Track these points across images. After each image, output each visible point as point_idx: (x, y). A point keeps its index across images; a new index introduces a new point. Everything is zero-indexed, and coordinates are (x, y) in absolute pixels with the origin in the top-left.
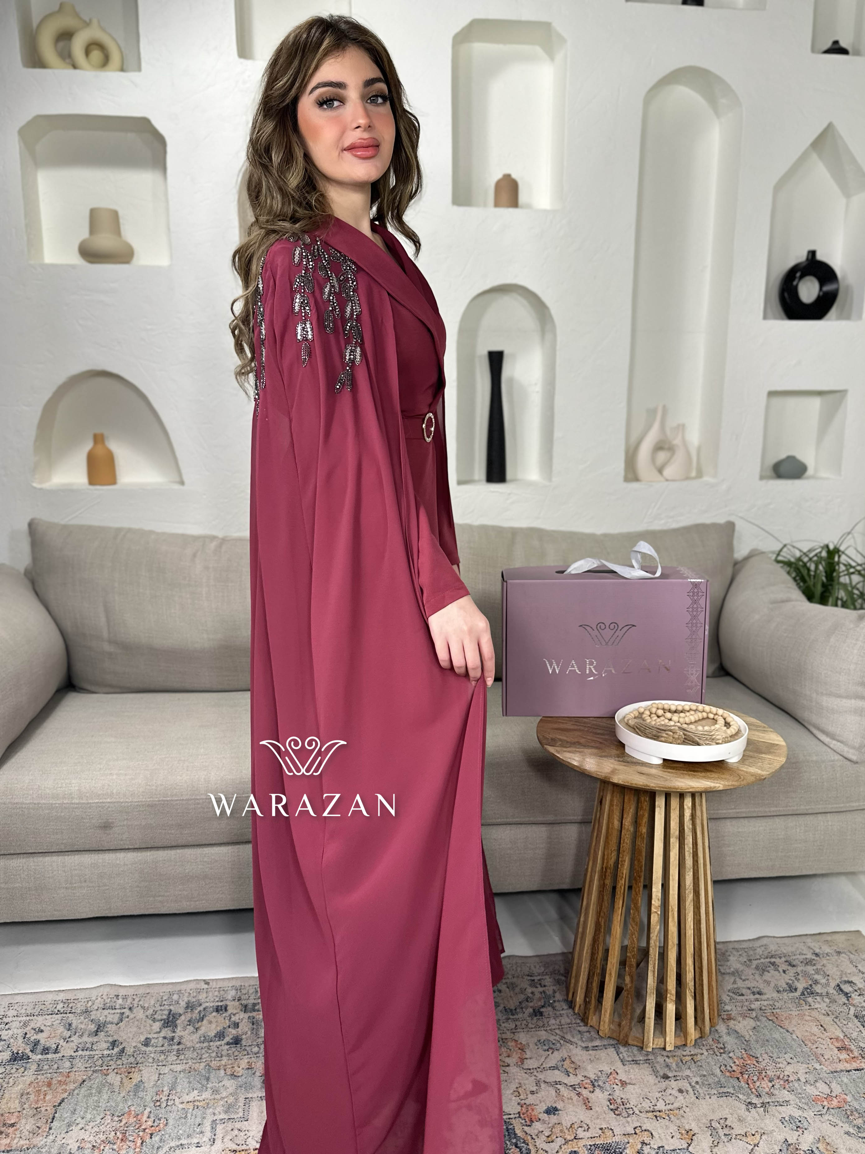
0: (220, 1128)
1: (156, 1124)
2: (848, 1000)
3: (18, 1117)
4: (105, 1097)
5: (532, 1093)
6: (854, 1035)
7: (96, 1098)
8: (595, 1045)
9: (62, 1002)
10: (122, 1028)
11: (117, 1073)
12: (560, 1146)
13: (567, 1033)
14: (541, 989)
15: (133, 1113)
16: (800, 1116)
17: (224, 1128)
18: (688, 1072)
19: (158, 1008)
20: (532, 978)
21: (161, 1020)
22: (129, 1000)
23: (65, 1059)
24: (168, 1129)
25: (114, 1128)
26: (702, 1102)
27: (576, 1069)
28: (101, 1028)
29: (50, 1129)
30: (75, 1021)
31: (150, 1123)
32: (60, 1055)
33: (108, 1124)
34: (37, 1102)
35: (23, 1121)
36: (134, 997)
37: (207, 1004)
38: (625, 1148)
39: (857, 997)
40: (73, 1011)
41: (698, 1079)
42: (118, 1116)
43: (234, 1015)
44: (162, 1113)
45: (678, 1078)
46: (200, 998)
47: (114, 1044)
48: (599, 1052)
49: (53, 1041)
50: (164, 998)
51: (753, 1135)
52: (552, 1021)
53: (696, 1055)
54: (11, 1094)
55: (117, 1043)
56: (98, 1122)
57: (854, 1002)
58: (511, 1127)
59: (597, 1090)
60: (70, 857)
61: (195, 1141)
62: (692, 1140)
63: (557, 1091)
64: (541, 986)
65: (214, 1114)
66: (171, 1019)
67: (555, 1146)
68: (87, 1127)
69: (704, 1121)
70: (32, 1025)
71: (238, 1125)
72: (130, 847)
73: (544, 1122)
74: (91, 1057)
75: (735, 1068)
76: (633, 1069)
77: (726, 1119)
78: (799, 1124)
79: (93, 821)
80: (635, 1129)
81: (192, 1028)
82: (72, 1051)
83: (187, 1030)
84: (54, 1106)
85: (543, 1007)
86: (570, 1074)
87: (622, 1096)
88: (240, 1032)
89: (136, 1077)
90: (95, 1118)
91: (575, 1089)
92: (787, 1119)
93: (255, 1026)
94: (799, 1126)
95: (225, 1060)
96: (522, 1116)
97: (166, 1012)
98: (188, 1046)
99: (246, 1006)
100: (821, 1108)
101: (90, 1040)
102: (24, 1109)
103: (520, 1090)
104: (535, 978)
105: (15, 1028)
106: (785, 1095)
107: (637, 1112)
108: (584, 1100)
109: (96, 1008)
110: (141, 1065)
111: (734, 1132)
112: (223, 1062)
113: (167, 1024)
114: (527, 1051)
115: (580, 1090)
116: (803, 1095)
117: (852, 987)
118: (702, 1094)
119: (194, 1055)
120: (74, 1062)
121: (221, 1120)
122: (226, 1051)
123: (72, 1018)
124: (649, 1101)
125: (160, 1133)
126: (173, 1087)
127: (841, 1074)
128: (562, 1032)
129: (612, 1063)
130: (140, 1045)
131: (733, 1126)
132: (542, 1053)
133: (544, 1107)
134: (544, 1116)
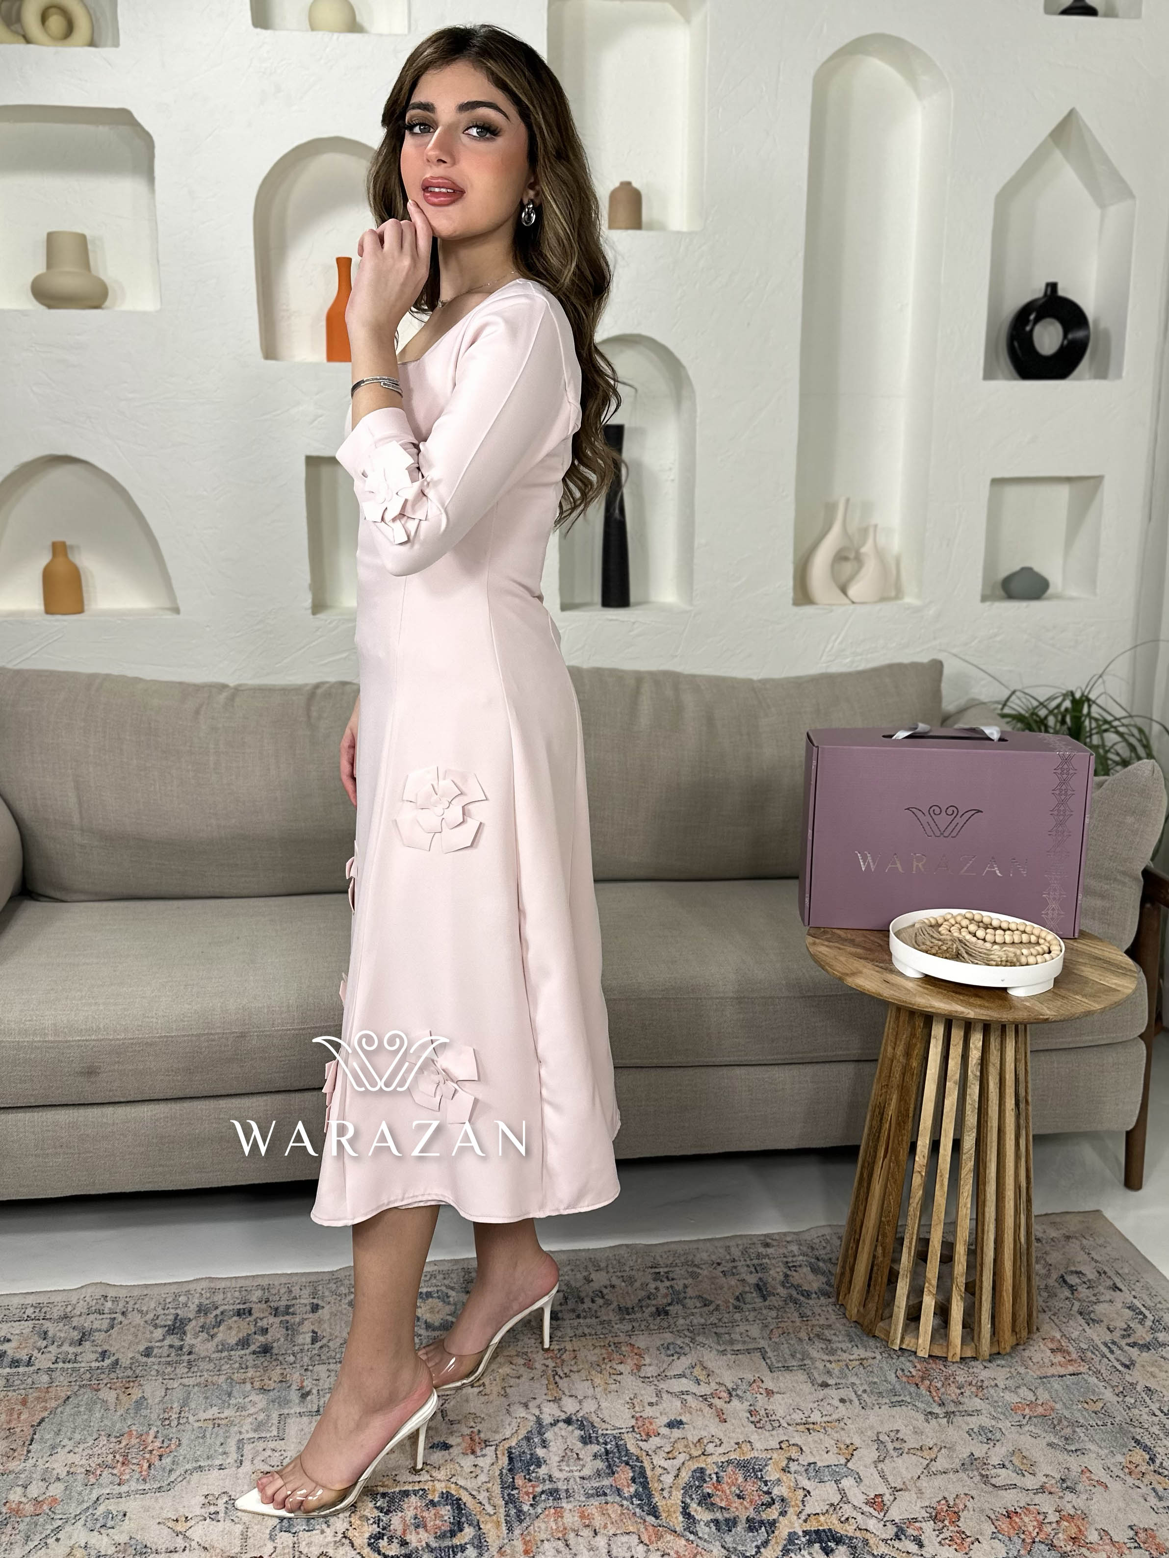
0: (248, 1449)
1: (165, 1445)
2: (1073, 1294)
4: (98, 1415)
5: (651, 1404)
6: (1075, 1334)
7: (86, 1417)
8: (736, 1349)
9: (32, 1306)
10: (114, 1336)
11: (110, 1388)
12: (683, 1463)
13: (699, 1334)
14: (668, 1284)
15: (134, 1433)
16: (993, 1427)
17: (254, 1448)
18: (854, 1379)
19: (160, 1311)
20: (657, 1270)
21: (165, 1326)
22: (121, 1304)
23: (41, 1373)
24: (182, 1451)
25: (111, 1450)
26: (869, 1412)
27: (709, 1375)
28: (87, 1337)
29: (29, 1452)
30: (52, 1329)
31: (158, 1444)
32: (35, 1368)
33: (104, 1446)
34: (9, 1422)
36: (128, 1299)
37: (226, 1307)
38: (766, 1465)
39: (1085, 1290)
40: (48, 1317)
41: (866, 1387)
42: (116, 1437)
43: (261, 1319)
45: (841, 1386)
46: (216, 1299)
47: (104, 1354)
48: (740, 1356)
49: (26, 1351)
50: (168, 1300)
52: (681, 1321)
53: (867, 1359)
55: (108, 1353)
56: (90, 1443)
57: (1080, 1296)
58: (622, 1442)
59: (735, 1402)
60: (40, 1114)
61: (218, 1462)
62: (852, 1455)
63: (684, 1402)
64: (668, 1280)
65: (240, 1433)
66: (177, 1325)
67: (677, 1463)
68: (76, 1450)
69: (869, 1433)
71: (272, 1444)
72: (122, 1100)
73: (664, 1436)
74: (74, 1370)
75: (914, 1373)
76: (783, 1376)
77: (898, 1431)
78: (990, 1435)
79: (74, 1065)
80: (780, 1443)
81: (206, 1336)
82: (50, 1363)
83: (200, 1338)
84: (32, 1426)
85: (669, 1304)
86: (701, 1383)
87: (766, 1407)
88: (270, 1339)
89: (136, 1394)
90: (85, 1439)
91: (706, 1400)
92: (976, 1430)
93: (290, 1332)
94: (989, 1436)
95: (251, 1372)
96: (636, 1430)
97: (172, 1317)
98: (202, 1356)
99: (276, 1309)
100: (1021, 1418)
101: (72, 1350)
103: (635, 1401)
104: (661, 1270)
106: (977, 1403)
107: (786, 1425)
108: (717, 1412)
109: (79, 1313)
110: (142, 1379)
111: (906, 1446)
112: (249, 1375)
113: (173, 1330)
114: (646, 1356)
115: (712, 1400)
116: (1000, 1404)
117: (1080, 1278)
118: (869, 1404)
119: (211, 1366)
120: (54, 1375)
121: (249, 1439)
122: (251, 1361)
123: (47, 1325)
124: (800, 1412)
125: (172, 1455)
126: (185, 1404)
127: (1052, 1379)
128: (693, 1333)
129: (757, 1370)
130: (138, 1356)
131: (906, 1439)
132: (666, 1358)
133: (666, 1420)
134: (665, 1431)
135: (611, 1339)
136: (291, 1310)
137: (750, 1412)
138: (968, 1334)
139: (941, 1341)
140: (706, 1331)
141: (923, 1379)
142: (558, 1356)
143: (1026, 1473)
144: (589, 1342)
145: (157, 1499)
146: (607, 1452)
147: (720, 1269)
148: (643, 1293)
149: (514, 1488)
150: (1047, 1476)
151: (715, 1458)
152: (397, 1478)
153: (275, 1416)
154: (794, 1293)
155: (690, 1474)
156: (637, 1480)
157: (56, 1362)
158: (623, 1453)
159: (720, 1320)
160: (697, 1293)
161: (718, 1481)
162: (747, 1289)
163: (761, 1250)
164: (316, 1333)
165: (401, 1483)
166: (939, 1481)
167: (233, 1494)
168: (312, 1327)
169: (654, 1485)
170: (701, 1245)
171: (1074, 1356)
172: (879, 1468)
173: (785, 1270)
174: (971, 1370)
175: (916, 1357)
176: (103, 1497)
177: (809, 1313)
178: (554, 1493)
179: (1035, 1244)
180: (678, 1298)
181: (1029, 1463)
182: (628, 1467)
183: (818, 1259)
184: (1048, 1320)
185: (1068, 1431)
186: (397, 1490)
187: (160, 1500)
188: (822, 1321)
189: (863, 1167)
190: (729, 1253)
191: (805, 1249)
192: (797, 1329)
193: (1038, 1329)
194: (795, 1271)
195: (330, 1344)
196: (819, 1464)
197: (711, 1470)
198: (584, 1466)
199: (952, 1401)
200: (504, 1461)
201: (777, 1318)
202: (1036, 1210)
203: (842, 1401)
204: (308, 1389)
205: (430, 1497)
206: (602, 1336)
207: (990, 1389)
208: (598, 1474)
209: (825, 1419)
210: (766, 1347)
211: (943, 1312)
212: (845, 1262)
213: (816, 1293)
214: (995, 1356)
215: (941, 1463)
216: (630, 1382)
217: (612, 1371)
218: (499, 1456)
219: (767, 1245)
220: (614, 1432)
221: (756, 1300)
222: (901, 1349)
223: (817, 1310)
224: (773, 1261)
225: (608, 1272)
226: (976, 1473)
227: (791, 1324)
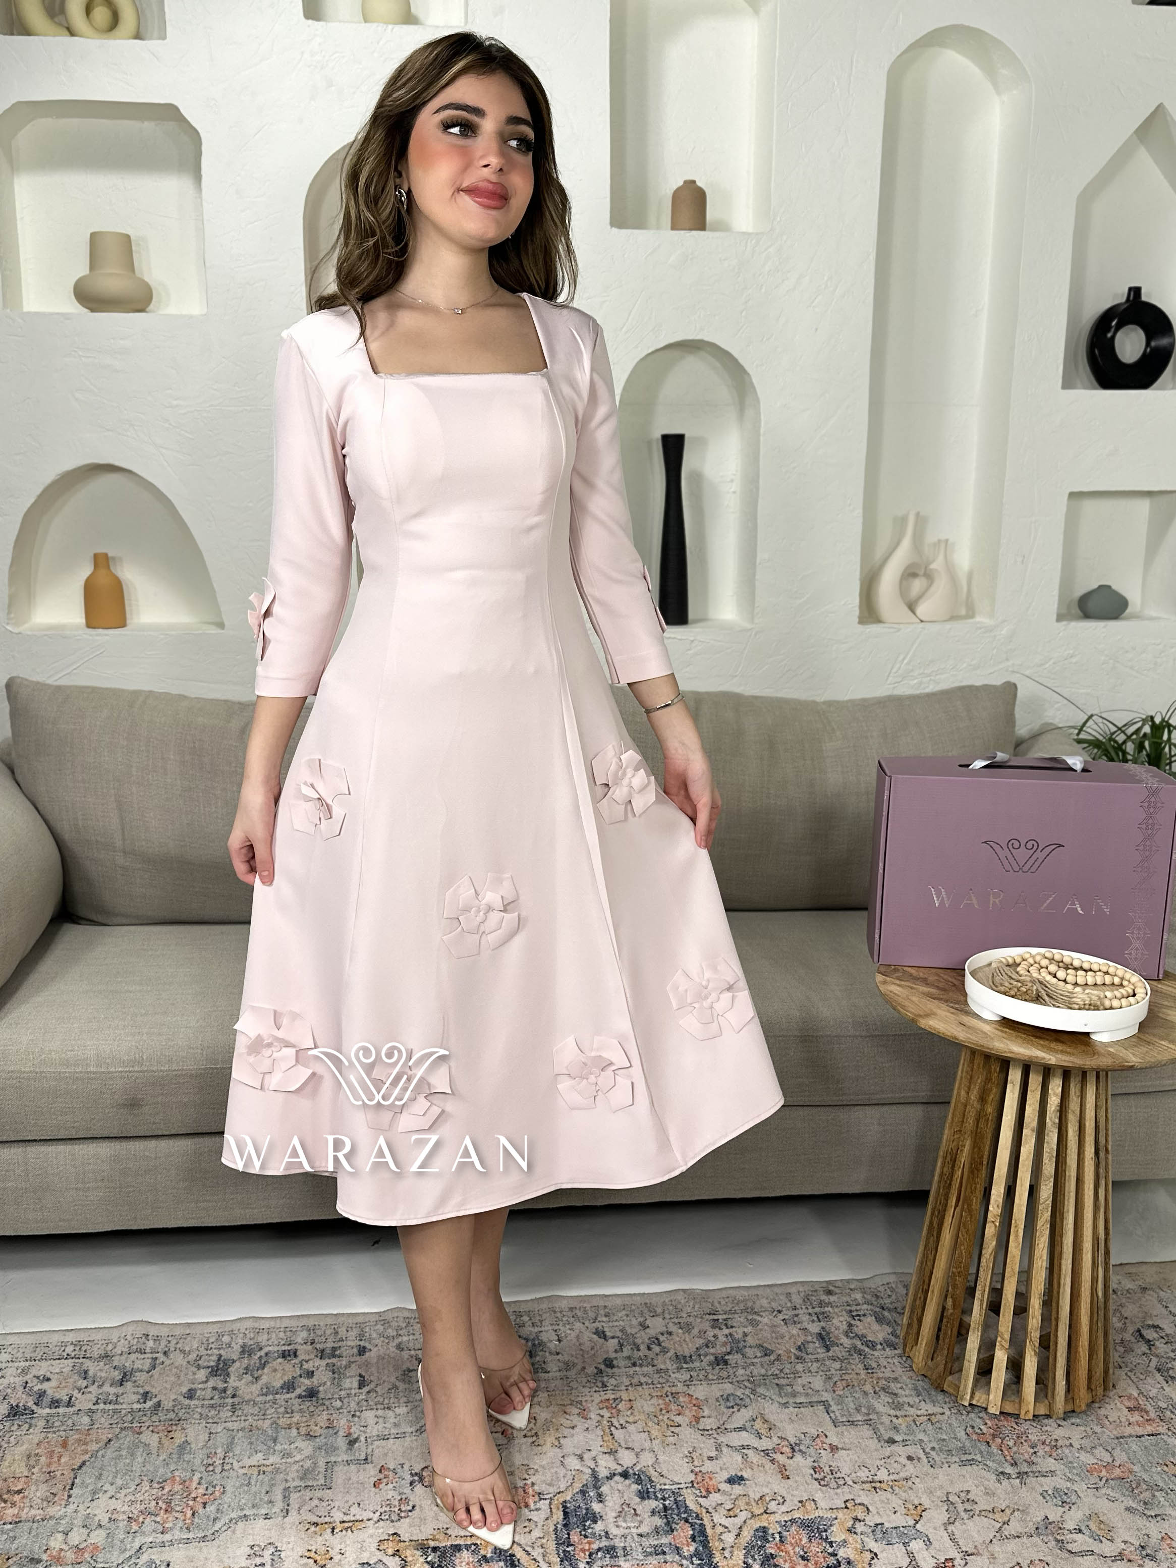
0: (294, 1497)
1: (209, 1492)
2: (1150, 1349)
3: (26, 1483)
4: (140, 1459)
5: (710, 1458)
6: (1153, 1392)
7: (128, 1461)
8: (798, 1401)
9: (72, 1344)
10: (156, 1377)
11: (152, 1431)
12: (745, 1522)
13: (760, 1386)
14: (726, 1331)
15: (178, 1479)
16: (1068, 1489)
17: (300, 1497)
18: (921, 1436)
19: (203, 1352)
20: (715, 1317)
21: (208, 1367)
22: (163, 1343)
23: (81, 1413)
24: (227, 1498)
25: (154, 1497)
26: (937, 1471)
27: (770, 1429)
28: (128, 1377)
29: (70, 1496)
30: (93, 1368)
31: (201, 1491)
32: (75, 1409)
33: (146, 1491)
34: (49, 1465)
35: (33, 1488)
36: (170, 1339)
37: (270, 1348)
38: (831, 1525)
39: (1162, 1345)
40: (88, 1355)
41: (935, 1444)
42: (159, 1483)
43: (307, 1362)
44: (217, 1478)
45: (908, 1443)
46: (260, 1339)
47: (146, 1396)
48: (803, 1409)
49: (65, 1391)
50: (211, 1340)
51: (1003, 1511)
52: (741, 1372)
53: (935, 1415)
54: (14, 1455)
55: (150, 1395)
56: (132, 1489)
57: (1158, 1352)
58: (681, 1498)
59: (798, 1457)
60: (81, 1146)
61: (263, 1511)
62: (921, 1516)
63: (745, 1457)
64: (727, 1328)
65: (286, 1481)
66: (221, 1366)
67: (738, 1521)
68: (118, 1495)
69: (939, 1493)
70: (34, 1372)
71: (319, 1494)
72: (165, 1134)
73: (725, 1493)
74: (115, 1411)
75: (985, 1430)
76: (848, 1431)
77: (968, 1492)
78: (1065, 1498)
79: (116, 1097)
80: (845, 1502)
81: (251, 1378)
82: (91, 1403)
83: (244, 1380)
84: (73, 1470)
85: (729, 1353)
86: (763, 1437)
87: (831, 1463)
88: (316, 1383)
89: (179, 1438)
90: (127, 1484)
91: (767, 1455)
92: (1050, 1492)
93: (336, 1376)
94: (1064, 1499)
95: (296, 1418)
96: (695, 1485)
97: (215, 1358)
98: (246, 1399)
99: (323, 1351)
100: (1098, 1480)
101: (112, 1390)
102: (33, 1474)
103: (694, 1455)
104: (720, 1317)
105: (11, 1376)
106: (1051, 1464)
107: (851, 1484)
108: (780, 1468)
109: (119, 1352)
110: (185, 1422)
111: (977, 1508)
112: (295, 1420)
113: (216, 1372)
114: (705, 1408)
115: (774, 1456)
116: (1075, 1465)
117: (1157, 1333)
118: (938, 1462)
119: (256, 1410)
120: (95, 1417)
121: (296, 1487)
122: (297, 1405)
123: (87, 1364)
124: (866, 1470)
125: (216, 1503)
126: (229, 1448)
127: (1129, 1440)
128: (754, 1384)
129: (820, 1424)
130: (181, 1398)
131: (977, 1500)
132: (725, 1410)
133: (725, 1476)
134: (725, 1487)
135: (669, 1389)
136: (337, 1353)
137: (814, 1468)
138: (1041, 1390)
139: (1013, 1398)
140: (767, 1381)
141: (994, 1436)
142: (614, 1405)
143: (1103, 1539)
144: (646, 1391)
145: (201, 1548)
146: (665, 1508)
147: (781, 1317)
148: (701, 1341)
149: (569, 1545)
150: (1125, 1542)
151: (777, 1517)
152: (448, 1532)
153: (322, 1464)
154: (858, 1343)
155: (752, 1532)
156: (698, 1539)
157: (96, 1403)
158: (682, 1510)
159: (781, 1371)
160: (758, 1342)
161: (781, 1541)
162: (809, 1338)
163: (824, 1297)
164: (364, 1377)
165: (453, 1536)
166: (1012, 1545)
167: (279, 1545)
168: (359, 1371)
169: (715, 1544)
170: (760, 1292)
171: (1153, 1415)
172: (949, 1531)
173: (849, 1319)
174: (1044, 1429)
175: (987, 1413)
176: (146, 1546)
177: (874, 1365)
178: (610, 1551)
179: (1113, 1296)
180: (737, 1347)
181: (1106, 1528)
182: (687, 1525)
183: (883, 1309)
184: (1125, 1377)
185: (1147, 1495)
186: (449, 1544)
187: (205, 1550)
188: (887, 1375)
189: (933, 1214)
190: (790, 1301)
191: (868, 1297)
192: (862, 1382)
193: (1114, 1386)
194: (859, 1320)
195: (378, 1389)
196: (887, 1525)
197: (774, 1529)
198: (641, 1522)
199: (1025, 1461)
200: (559, 1515)
201: (841, 1369)
202: (1113, 1261)
203: (910, 1458)
204: (355, 1436)
205: (483, 1552)
206: (659, 1386)
207: (1064, 1448)
208: (657, 1531)
209: (892, 1477)
210: (830, 1400)
211: (1015, 1367)
212: (912, 1311)
213: (881, 1344)
214: (1069, 1414)
215: (1014, 1527)
216: (688, 1435)
217: (670, 1423)
218: (554, 1511)
219: (830, 1293)
220: (673, 1487)
221: (819, 1350)
222: (970, 1405)
223: (883, 1362)
224: (836, 1310)
225: (664, 1318)
226: (1050, 1537)
227: (855, 1376)
